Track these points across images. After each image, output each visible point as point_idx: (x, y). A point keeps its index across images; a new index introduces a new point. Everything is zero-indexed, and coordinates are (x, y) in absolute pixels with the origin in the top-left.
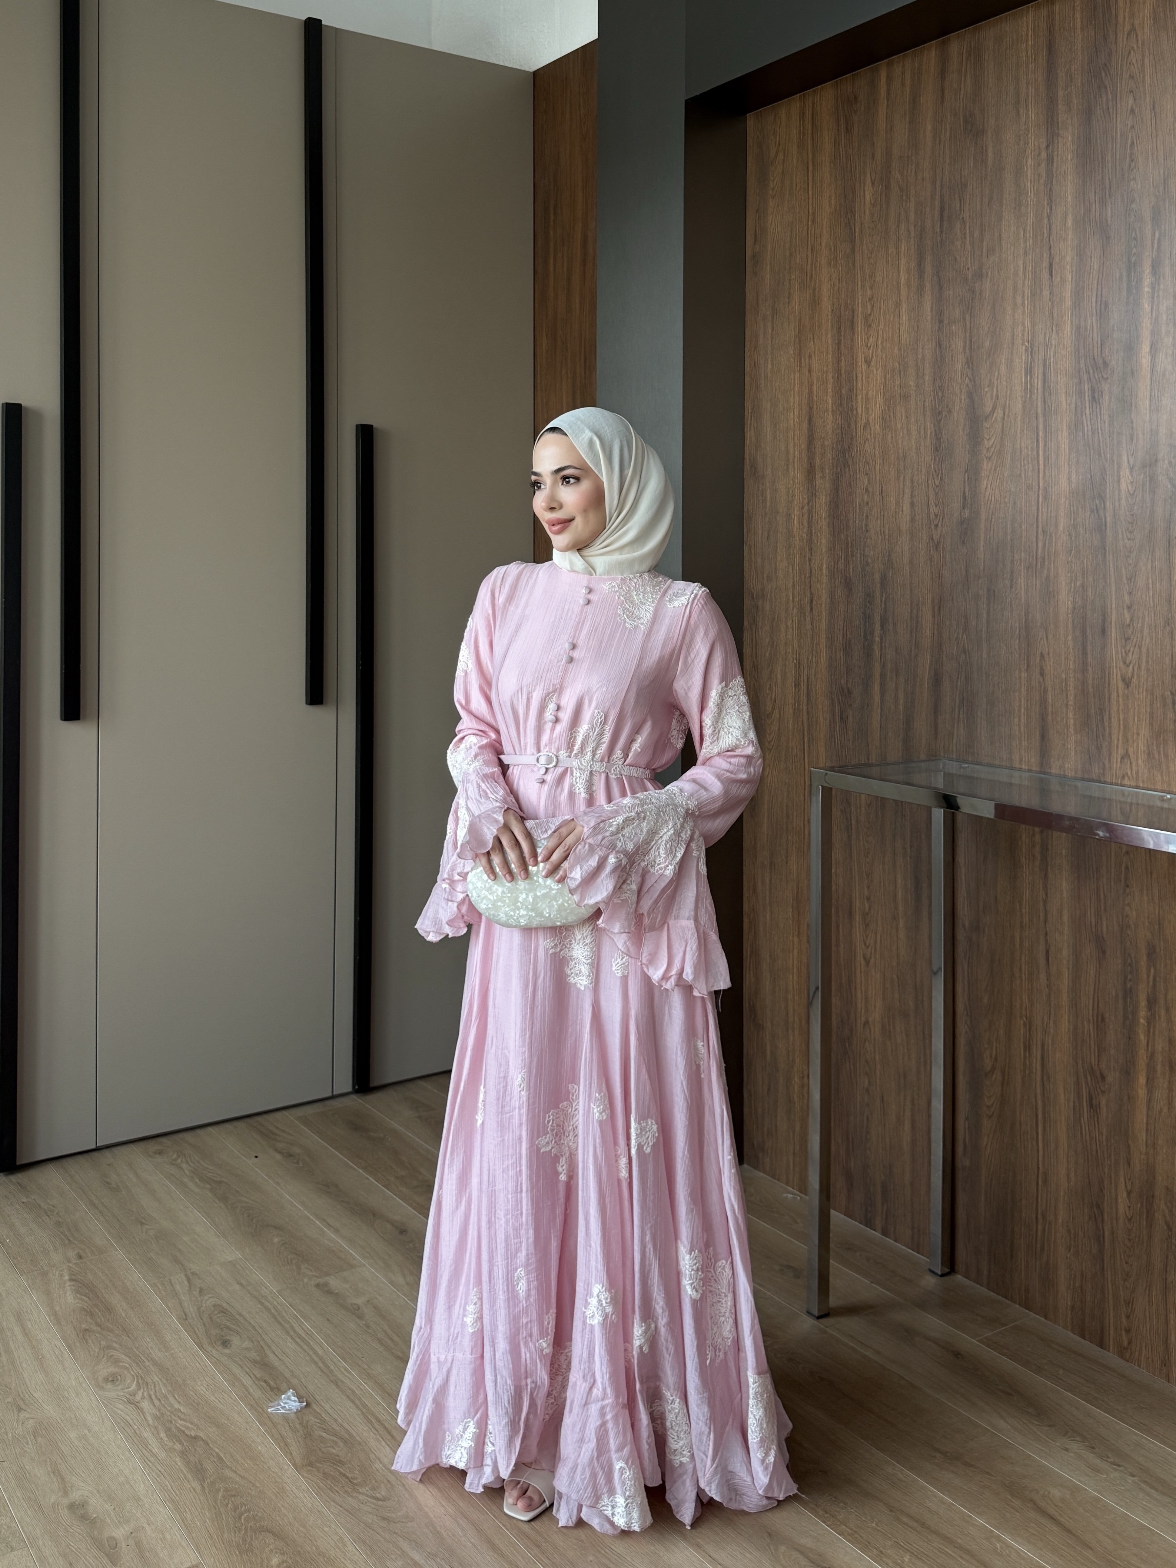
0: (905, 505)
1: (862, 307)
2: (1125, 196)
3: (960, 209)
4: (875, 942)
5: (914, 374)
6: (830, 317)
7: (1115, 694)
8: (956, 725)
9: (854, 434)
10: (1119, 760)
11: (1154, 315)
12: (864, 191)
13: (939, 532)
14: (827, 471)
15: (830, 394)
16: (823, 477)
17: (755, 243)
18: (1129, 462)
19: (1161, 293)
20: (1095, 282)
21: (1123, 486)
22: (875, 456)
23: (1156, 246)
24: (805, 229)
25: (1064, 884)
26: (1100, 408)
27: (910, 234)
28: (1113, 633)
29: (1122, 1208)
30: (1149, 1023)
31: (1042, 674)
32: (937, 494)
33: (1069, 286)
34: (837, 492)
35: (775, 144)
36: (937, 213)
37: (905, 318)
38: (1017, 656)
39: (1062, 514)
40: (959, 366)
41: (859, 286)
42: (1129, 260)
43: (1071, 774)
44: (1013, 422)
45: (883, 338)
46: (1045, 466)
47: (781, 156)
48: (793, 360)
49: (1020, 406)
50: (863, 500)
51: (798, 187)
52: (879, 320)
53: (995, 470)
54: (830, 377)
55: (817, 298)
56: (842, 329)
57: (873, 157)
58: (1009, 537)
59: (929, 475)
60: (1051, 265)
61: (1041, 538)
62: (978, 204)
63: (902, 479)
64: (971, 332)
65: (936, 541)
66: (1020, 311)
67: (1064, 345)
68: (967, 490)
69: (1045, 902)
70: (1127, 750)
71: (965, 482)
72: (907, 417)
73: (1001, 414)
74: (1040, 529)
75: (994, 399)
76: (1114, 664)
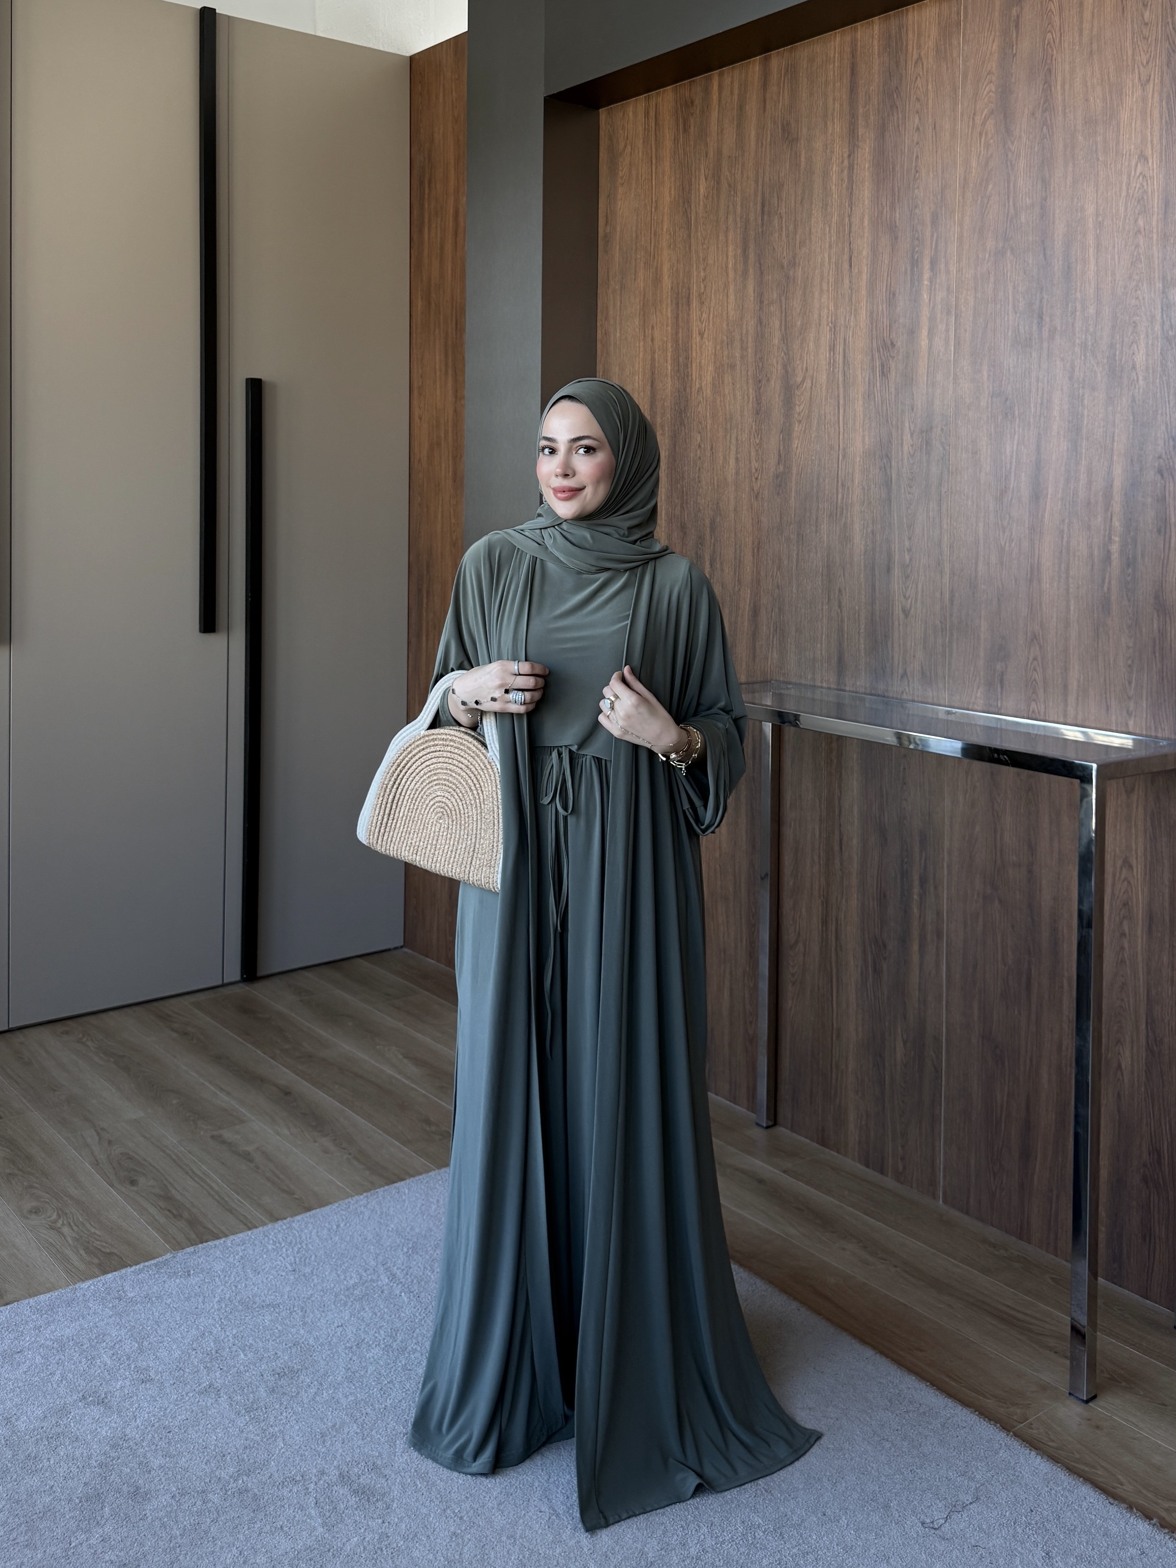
0: (731, 460)
1: (697, 286)
2: (911, 202)
3: (778, 206)
5: (739, 347)
6: (669, 293)
7: (897, 623)
8: (770, 650)
9: (689, 398)
10: (899, 679)
11: (931, 305)
12: (699, 185)
13: (759, 484)
14: (667, 429)
15: (669, 362)
17: (606, 225)
18: (910, 427)
19: (937, 287)
20: (886, 274)
21: (906, 448)
22: (706, 417)
23: (934, 246)
24: (649, 214)
25: (855, 783)
26: (888, 382)
27: (737, 224)
28: (896, 572)
29: (899, 1055)
30: (921, 899)
31: (840, 606)
32: (757, 451)
33: (864, 276)
34: (675, 447)
35: (624, 138)
36: (759, 207)
37: (732, 298)
38: (820, 591)
39: (857, 471)
40: (776, 341)
41: (695, 268)
42: (913, 257)
43: (861, 690)
44: (819, 391)
45: (714, 314)
46: (844, 430)
47: (628, 150)
48: (637, 330)
49: (824, 377)
50: (696, 455)
51: (643, 177)
52: (711, 298)
53: (805, 430)
54: (670, 347)
55: (658, 277)
56: (680, 305)
57: (707, 156)
58: (815, 490)
59: (750, 435)
60: (851, 258)
61: (840, 490)
62: (793, 202)
63: (728, 437)
64: (786, 313)
65: (756, 492)
66: (825, 296)
67: (860, 327)
68: (782, 447)
69: (840, 799)
70: (905, 670)
71: (780, 441)
72: (733, 384)
73: (809, 384)
74: (840, 483)
75: (804, 371)
76: (896, 598)
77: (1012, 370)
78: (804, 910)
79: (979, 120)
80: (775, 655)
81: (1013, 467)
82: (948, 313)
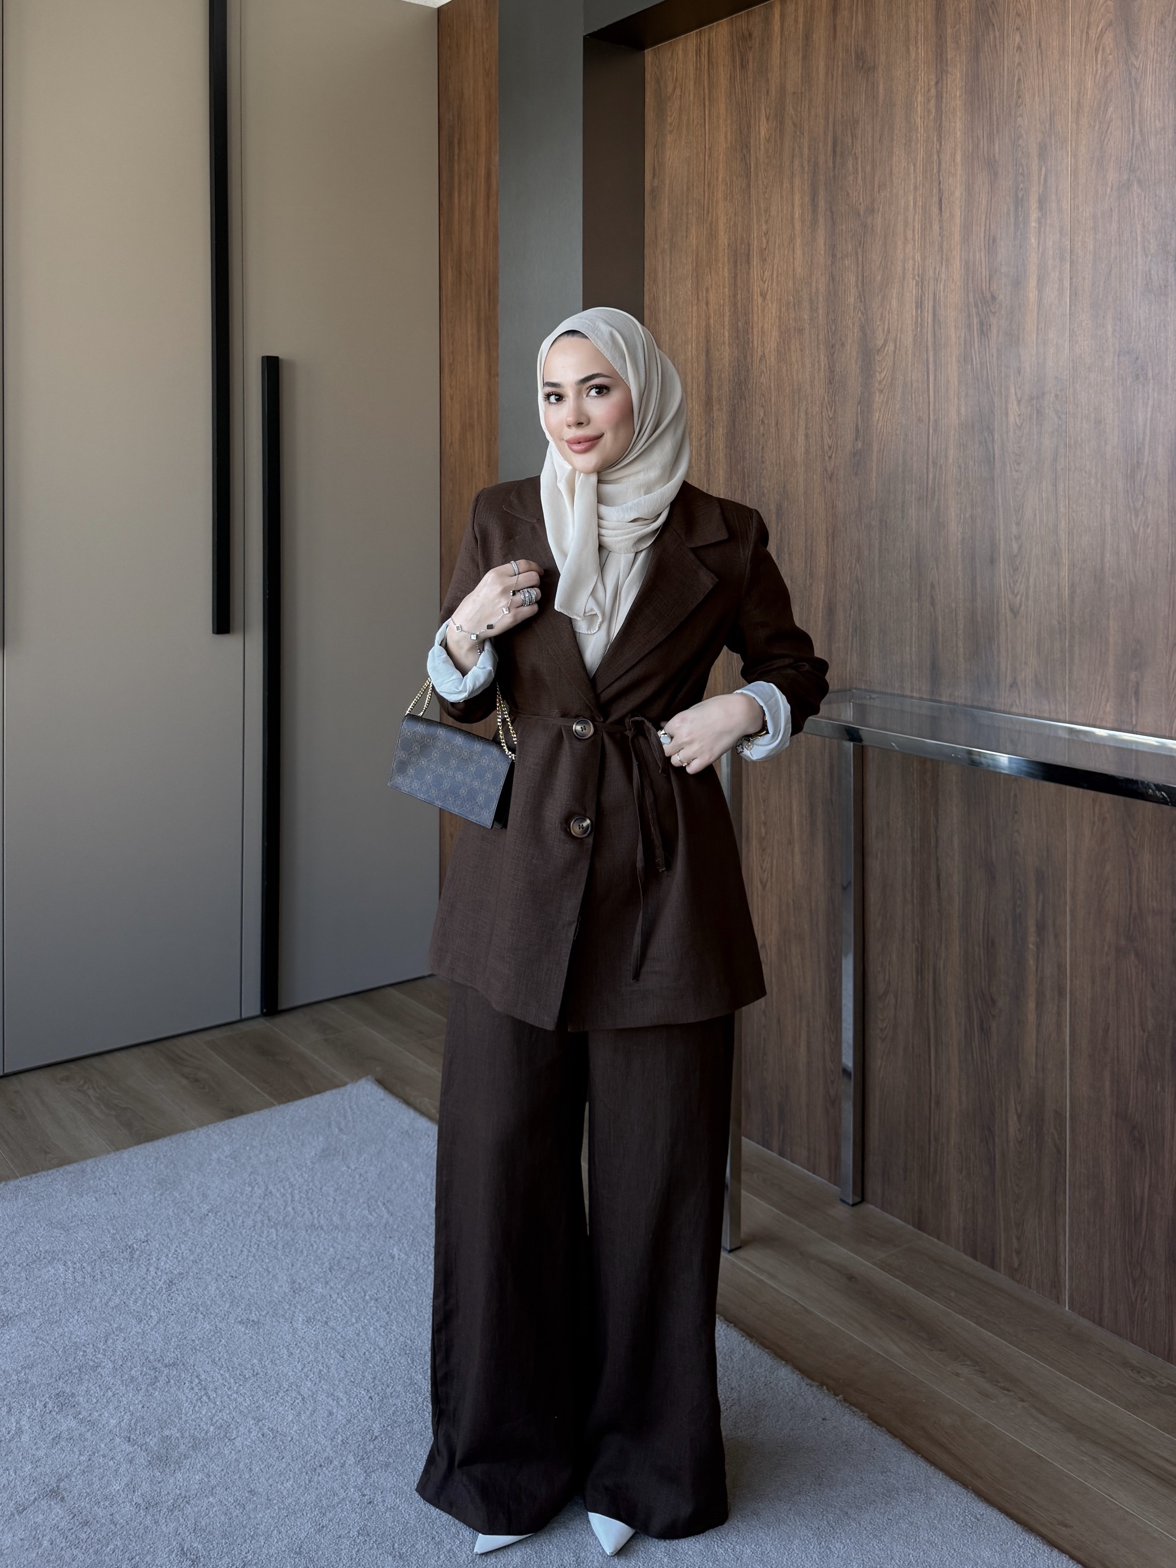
0: (800, 437)
1: (758, 242)
2: (1013, 132)
3: (853, 145)
4: (772, 867)
5: (808, 308)
6: (726, 251)
7: (1003, 623)
8: (849, 653)
9: (750, 367)
10: (1007, 689)
11: (1041, 249)
12: (759, 127)
13: (833, 464)
14: (724, 403)
15: (727, 327)
16: (720, 410)
17: (654, 178)
18: (1016, 394)
19: (1048, 228)
20: (984, 216)
21: (1011, 419)
22: (770, 389)
23: (1042, 182)
24: (702, 163)
25: (955, 810)
26: (989, 342)
27: (804, 168)
28: (1002, 564)
29: (1012, 1131)
30: (1038, 948)
31: (933, 603)
32: (830, 426)
33: (958, 221)
34: (734, 424)
35: (673, 79)
36: (830, 148)
37: (799, 252)
38: (908, 585)
39: (952, 446)
40: (852, 300)
41: (755, 221)
42: (1017, 195)
43: (961, 701)
44: (904, 355)
45: (778, 271)
46: (935, 398)
47: (678, 92)
48: (689, 293)
49: (911, 339)
50: (759, 432)
51: (695, 123)
52: (774, 254)
53: (887, 402)
54: (727, 311)
55: (713, 233)
56: (739, 262)
57: (768, 93)
58: (900, 469)
59: (822, 407)
60: (940, 200)
61: (931, 469)
62: (870, 140)
63: (796, 411)
64: (863, 267)
65: (829, 472)
66: (910, 246)
67: (953, 279)
68: (860, 422)
69: (936, 828)
70: (1015, 679)
71: (857, 414)
72: (802, 351)
73: (892, 347)
74: (930, 461)
75: (885, 333)
76: (1003, 594)
77: (1143, 324)
78: (894, 956)
79: (1094, 34)
81: (1148, 438)
82: (1062, 259)
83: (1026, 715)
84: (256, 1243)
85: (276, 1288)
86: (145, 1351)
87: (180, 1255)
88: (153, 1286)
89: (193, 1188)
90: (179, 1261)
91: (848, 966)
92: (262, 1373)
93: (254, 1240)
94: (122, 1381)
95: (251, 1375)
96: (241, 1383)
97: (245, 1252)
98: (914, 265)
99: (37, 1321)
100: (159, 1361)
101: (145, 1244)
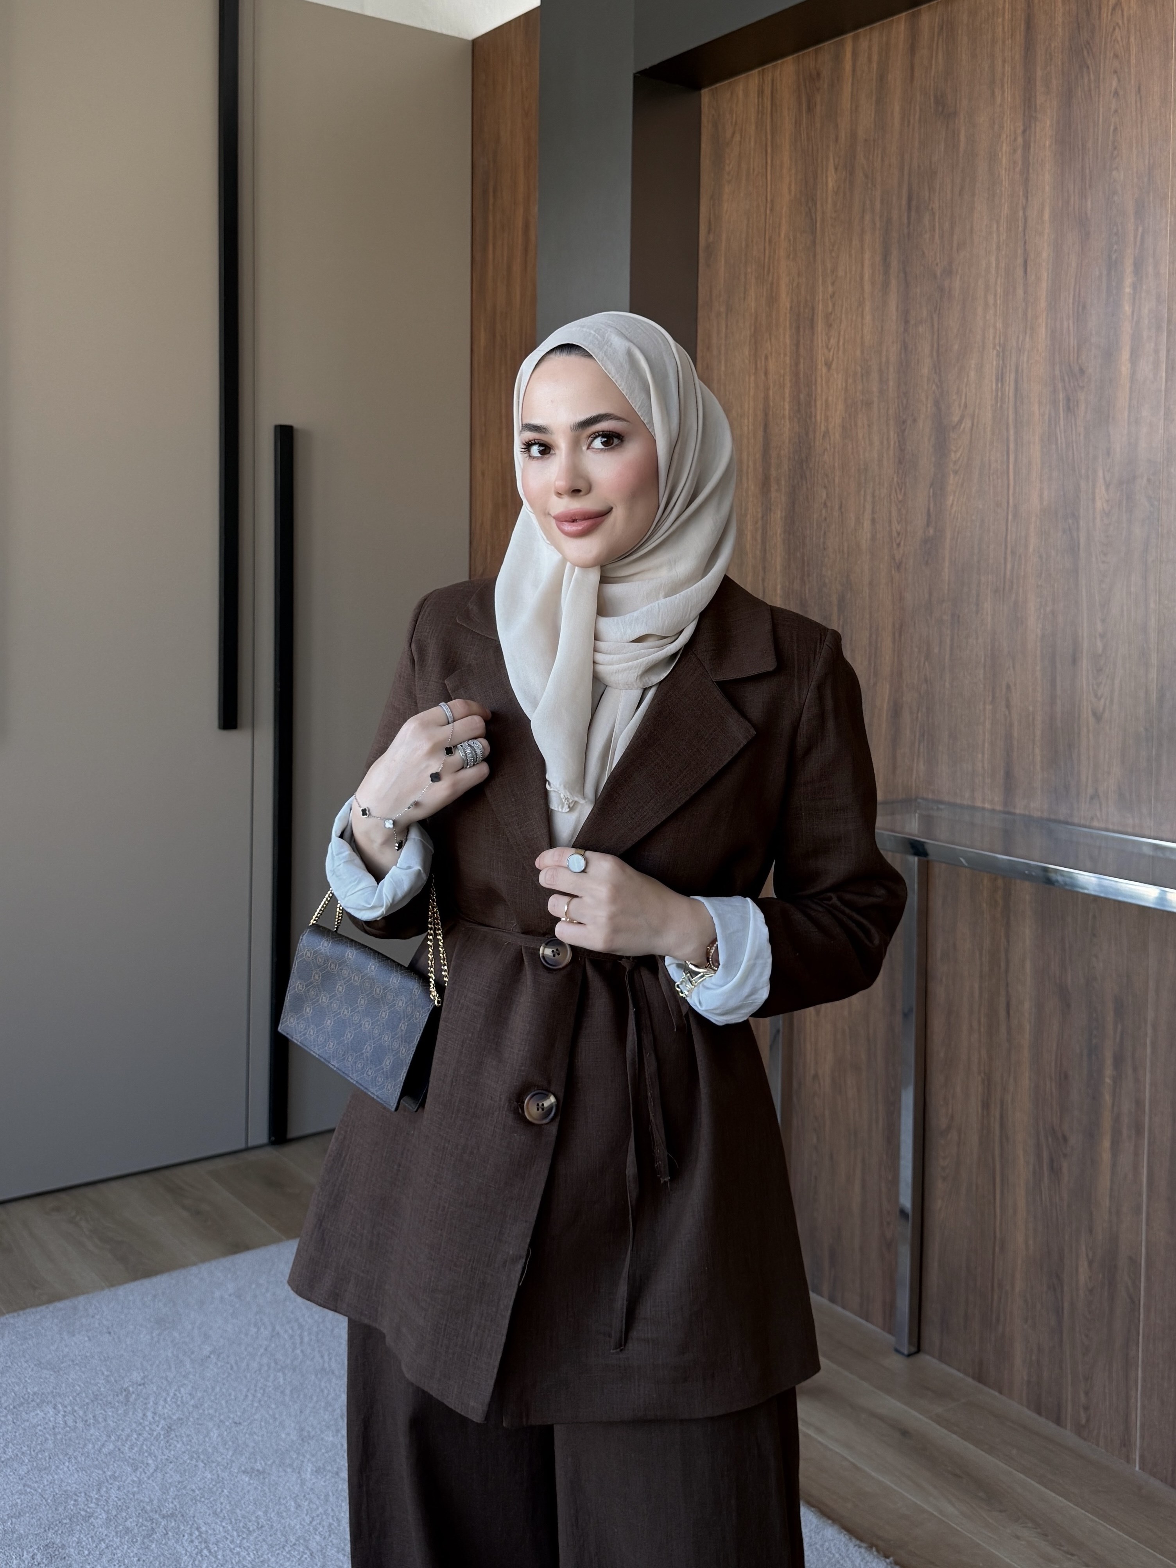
0: (865, 522)
1: (823, 305)
2: (1107, 187)
3: (930, 200)
5: (877, 379)
6: (788, 315)
7: (1085, 729)
8: (915, 760)
9: (812, 444)
10: (1088, 800)
11: (1135, 318)
12: (827, 177)
13: (901, 552)
14: (783, 483)
15: (787, 400)
16: (778, 490)
17: (709, 232)
18: (1104, 478)
19: (1143, 295)
20: (1073, 280)
21: (1099, 504)
23: (1138, 243)
24: (763, 217)
25: (1027, 931)
26: (1075, 420)
27: (875, 224)
28: (1085, 664)
29: (1082, 1278)
30: (1115, 1082)
31: (1008, 706)
32: (899, 510)
33: (1044, 285)
34: (794, 506)
35: (732, 122)
36: (904, 202)
37: (868, 318)
38: (982, 686)
39: (1033, 534)
40: (925, 371)
41: (820, 282)
42: (1110, 257)
43: (1037, 814)
44: (982, 433)
46: (1015, 481)
47: (737, 138)
48: (747, 361)
49: (989, 415)
50: (821, 515)
51: (756, 172)
52: (841, 320)
53: (962, 485)
54: (788, 381)
55: (774, 294)
56: (801, 329)
57: (837, 140)
58: (975, 558)
59: (891, 489)
60: (1026, 262)
61: (1009, 559)
62: (949, 193)
63: (862, 493)
64: (938, 336)
65: (897, 561)
66: (992, 312)
67: (1038, 350)
68: (932, 505)
69: (1007, 951)
70: (1096, 790)
71: (929, 497)
72: (869, 426)
73: (969, 424)
74: (1009, 551)
75: (962, 408)
76: (1085, 697)
78: (959, 1089)
80: (922, 767)
82: (1159, 328)
83: (1107, 830)
84: (261, 1388)
85: (283, 1436)
86: (141, 1501)
87: (180, 1399)
88: (150, 1432)
89: (193, 1328)
90: (178, 1406)
91: (908, 1099)
92: (267, 1526)
93: (260, 1385)
94: (117, 1533)
95: (255, 1527)
96: (245, 1536)
97: (250, 1397)
98: (995, 333)
99: (25, 1467)
100: (156, 1512)
101: (141, 1387)
